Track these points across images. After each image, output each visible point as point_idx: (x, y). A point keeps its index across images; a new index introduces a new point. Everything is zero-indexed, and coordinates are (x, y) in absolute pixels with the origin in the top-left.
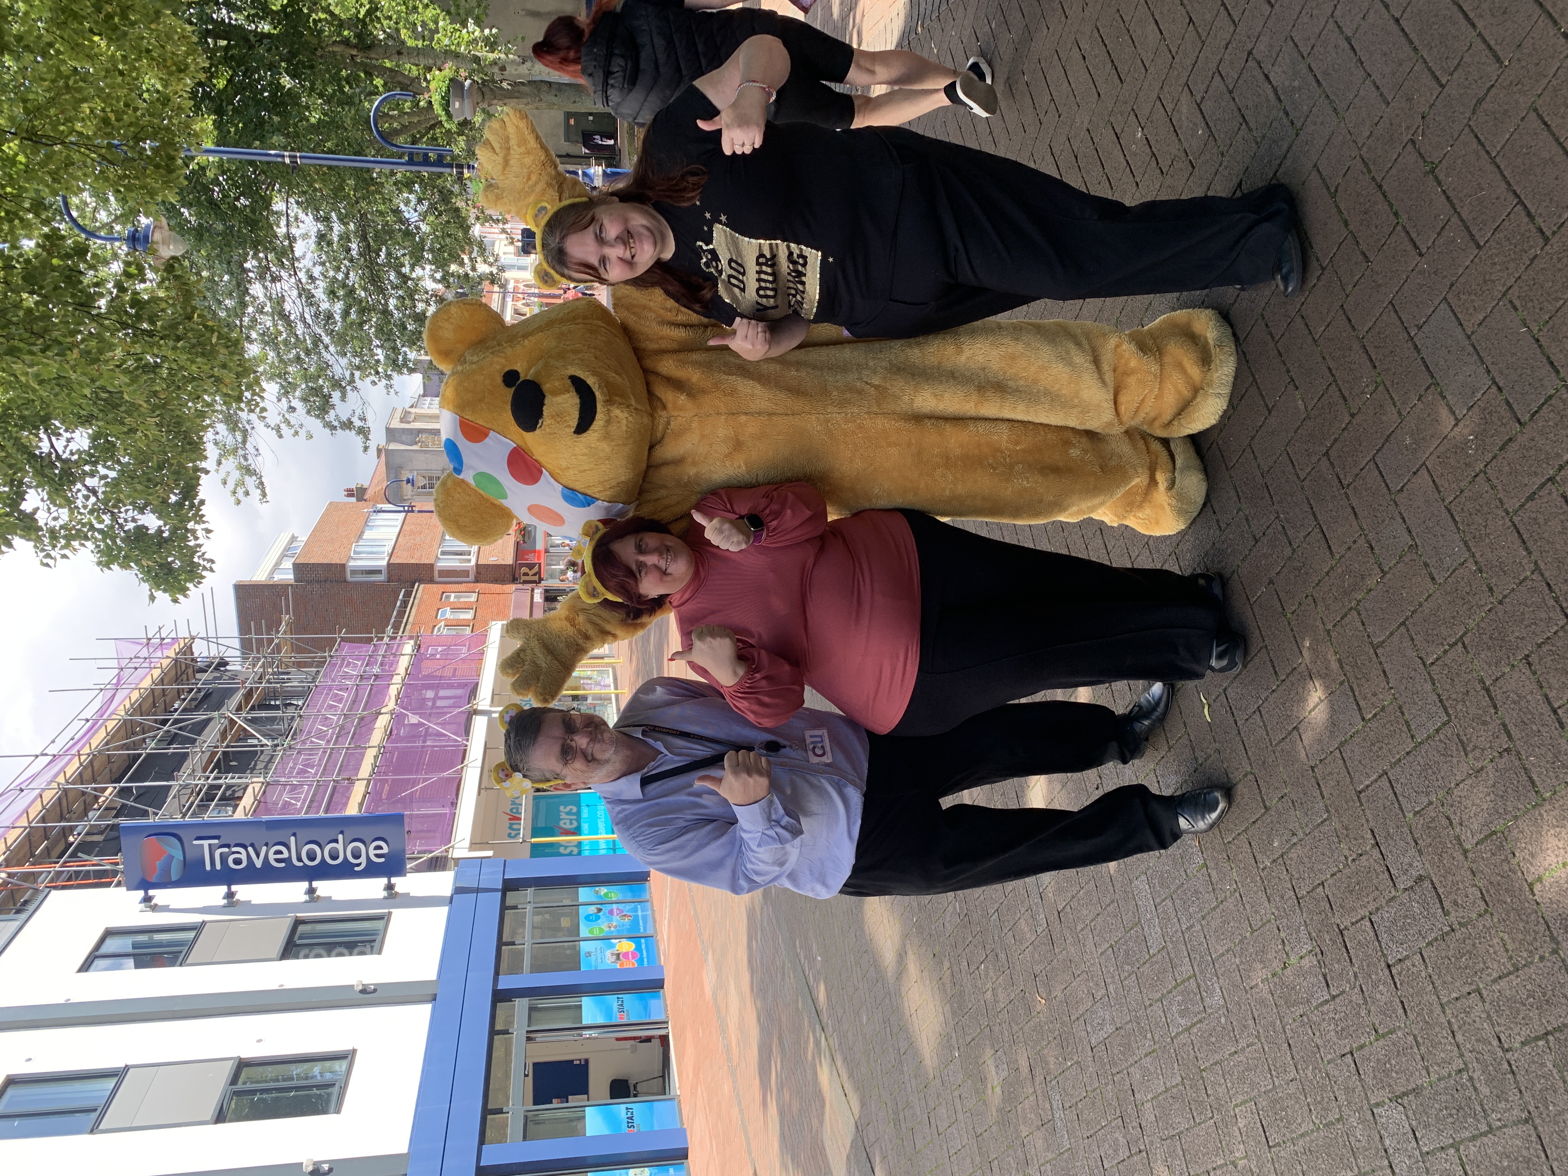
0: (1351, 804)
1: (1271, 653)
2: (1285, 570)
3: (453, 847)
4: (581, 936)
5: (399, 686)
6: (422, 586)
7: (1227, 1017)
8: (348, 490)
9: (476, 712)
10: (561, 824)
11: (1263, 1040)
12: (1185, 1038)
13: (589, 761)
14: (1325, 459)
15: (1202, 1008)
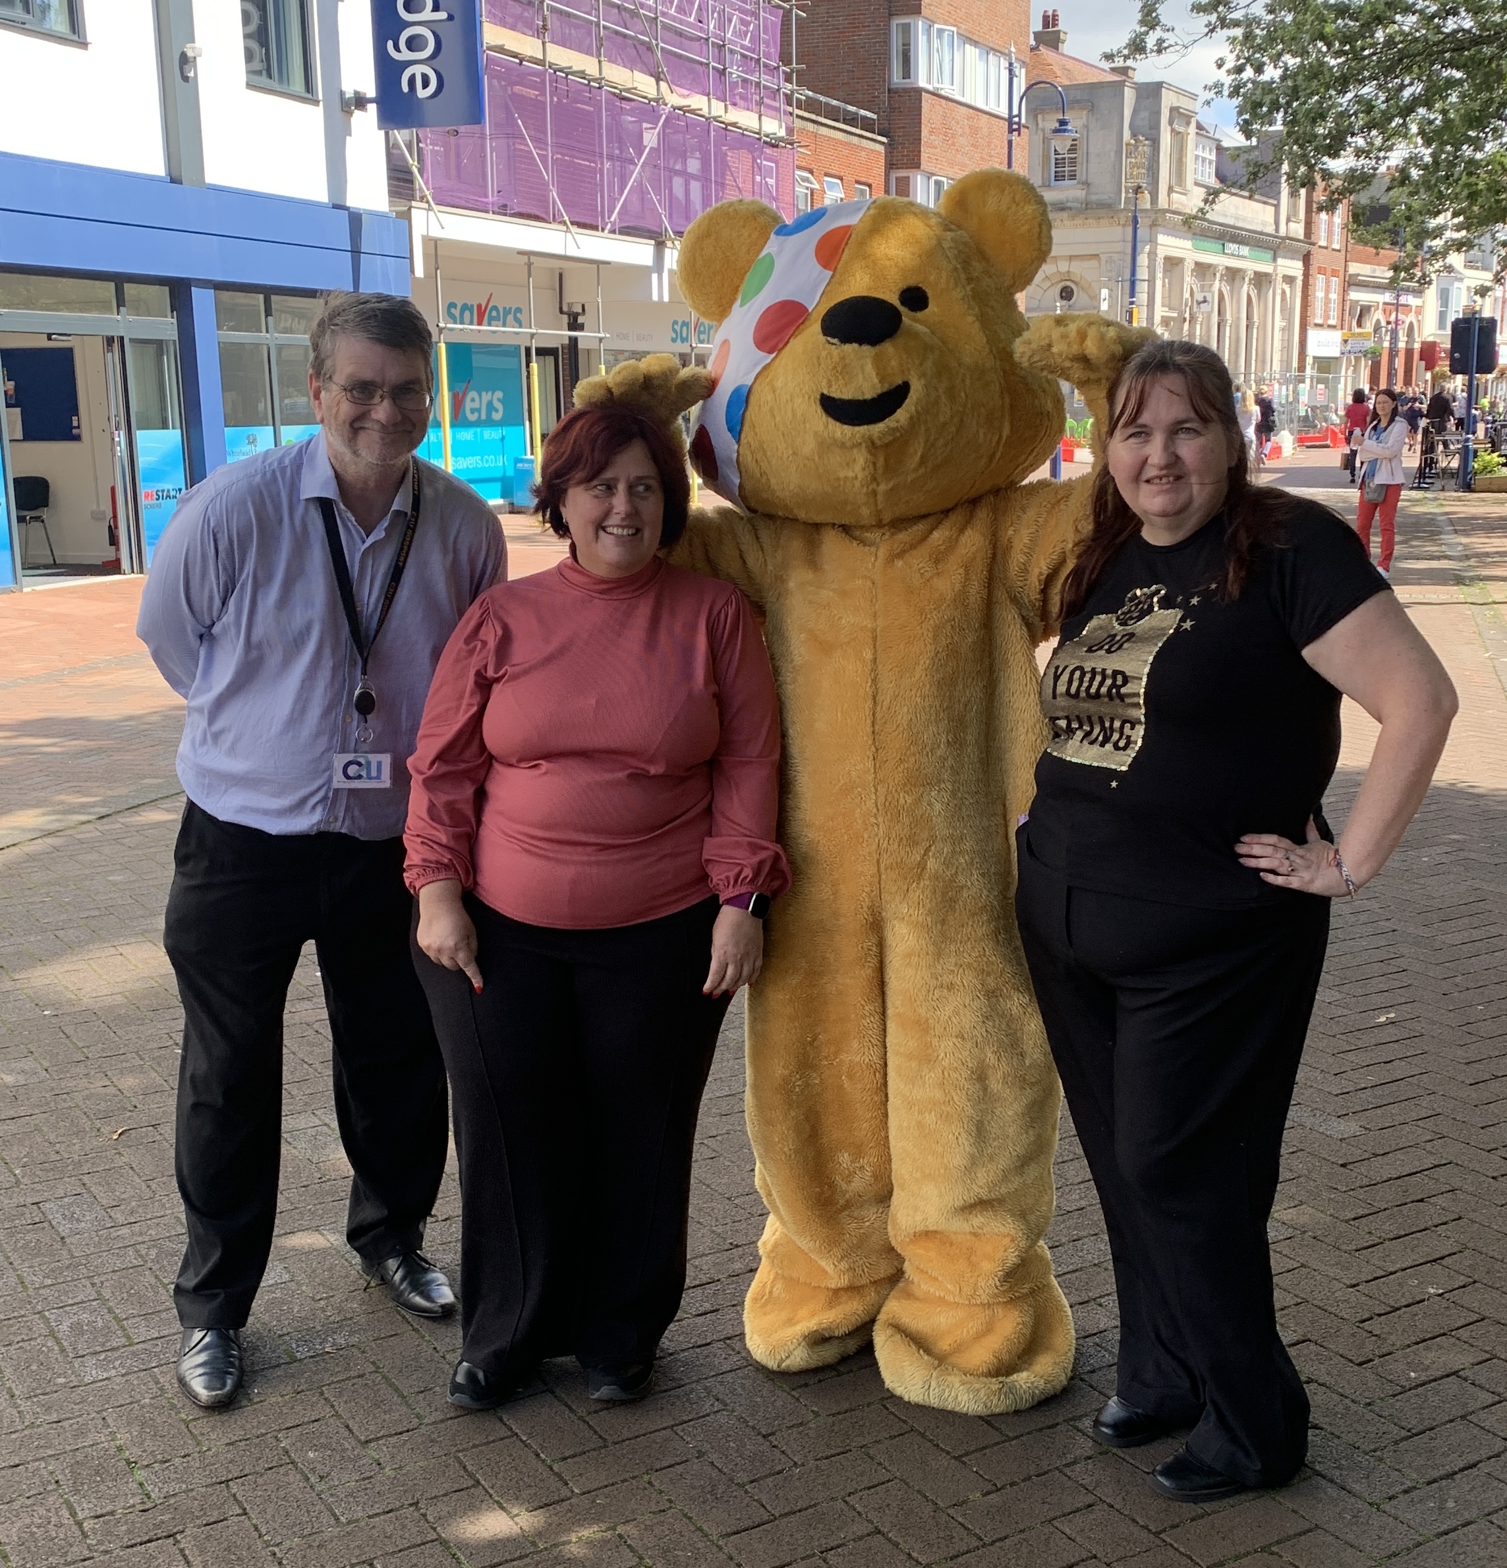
0: (357, 1552)
1: (595, 1453)
2: (715, 1473)
3: (430, 209)
4: (282, 428)
5: (705, 112)
6: (881, 149)
7: (64, 1385)
8: (1055, 16)
9: (660, 245)
10: (473, 394)
11: (26, 1432)
12: (40, 1328)
13: (351, 425)
14: (871, 1528)
15: (81, 1353)
